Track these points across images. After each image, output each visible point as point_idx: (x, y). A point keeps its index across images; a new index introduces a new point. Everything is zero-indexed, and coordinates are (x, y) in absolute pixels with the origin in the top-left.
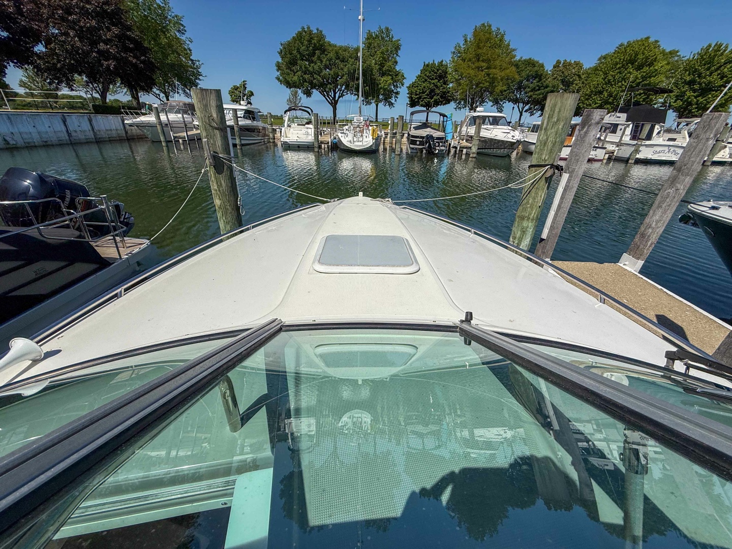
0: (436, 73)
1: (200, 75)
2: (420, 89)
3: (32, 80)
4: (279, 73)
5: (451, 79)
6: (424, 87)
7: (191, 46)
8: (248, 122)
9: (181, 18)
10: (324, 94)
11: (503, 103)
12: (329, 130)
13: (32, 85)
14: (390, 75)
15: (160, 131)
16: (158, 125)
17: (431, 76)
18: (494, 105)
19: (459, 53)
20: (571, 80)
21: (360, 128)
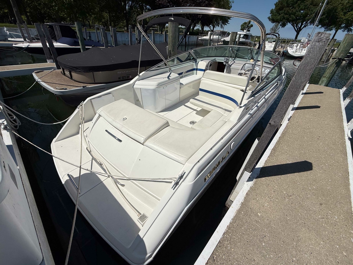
4: (271, 15)
8: (244, 40)
10: (294, 25)
15: (209, 42)
16: (209, 40)
21: (303, 45)
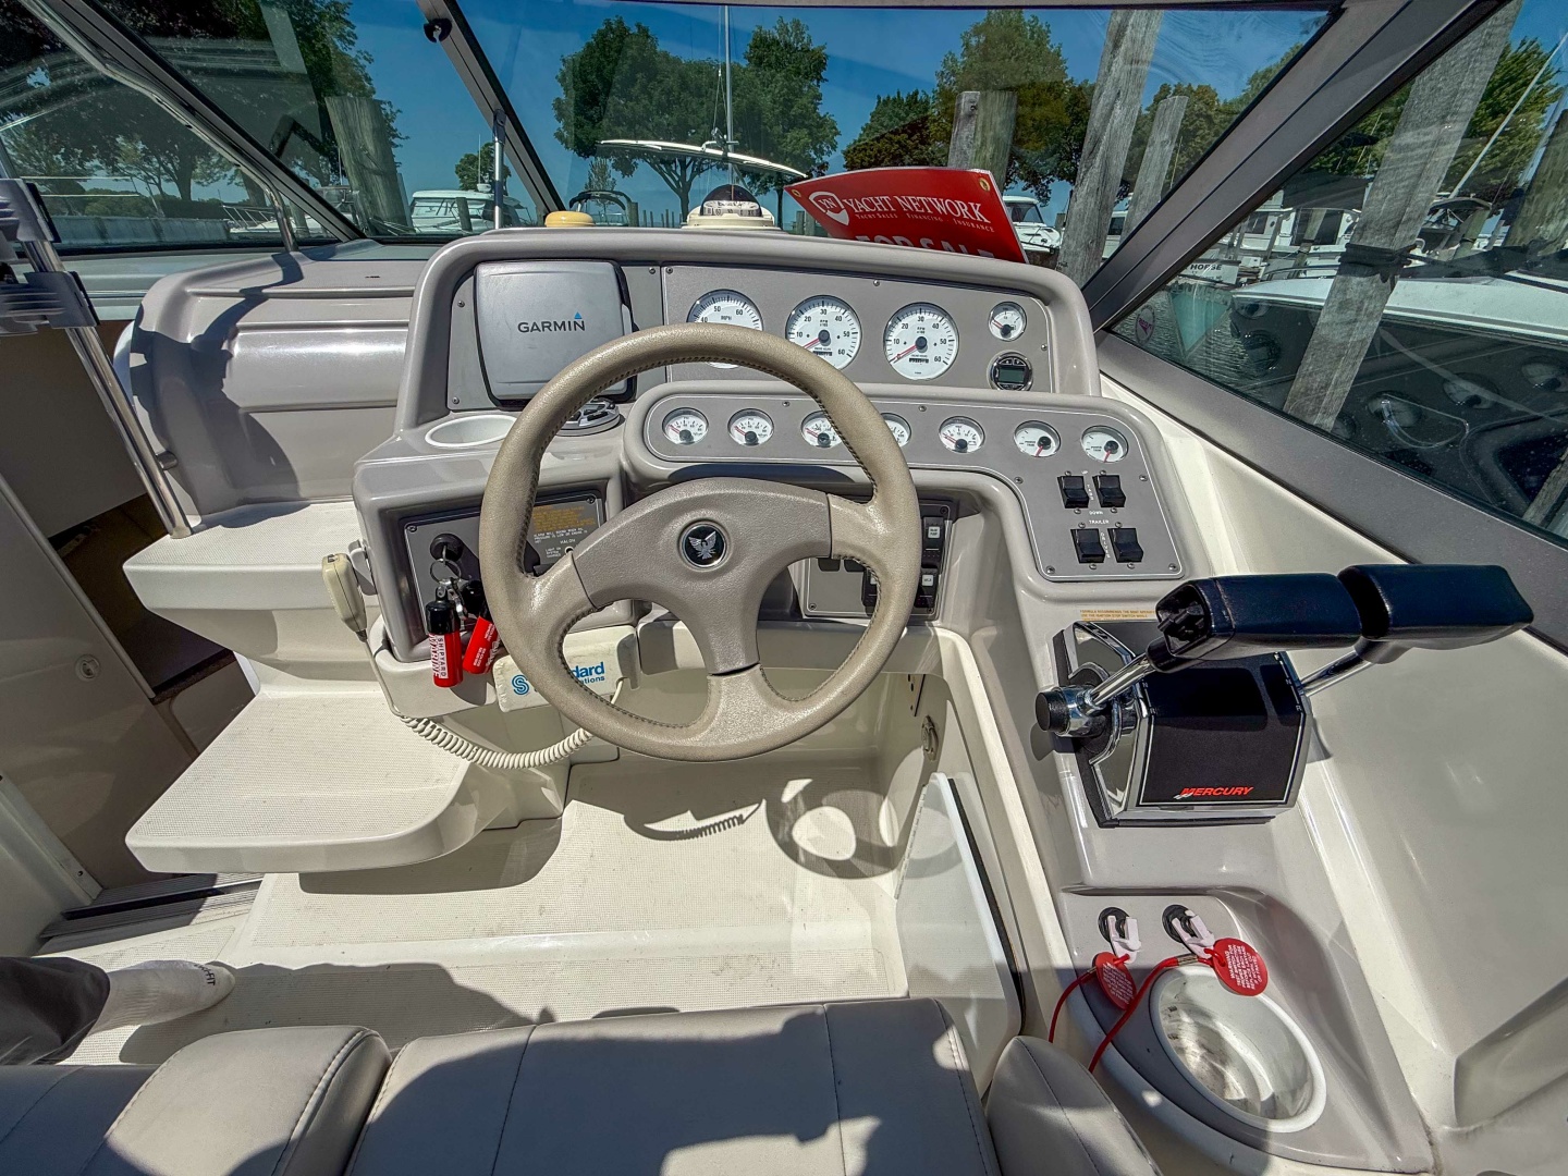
0: (903, 119)
1: (394, 136)
2: (870, 156)
3: (26, 154)
4: (561, 125)
5: (937, 131)
6: (880, 151)
7: (370, 70)
9: (346, 6)
10: (661, 168)
11: (1048, 182)
13: (26, 165)
14: (806, 127)
17: (892, 126)
18: (1029, 186)
19: (954, 73)
20: (1191, 128)
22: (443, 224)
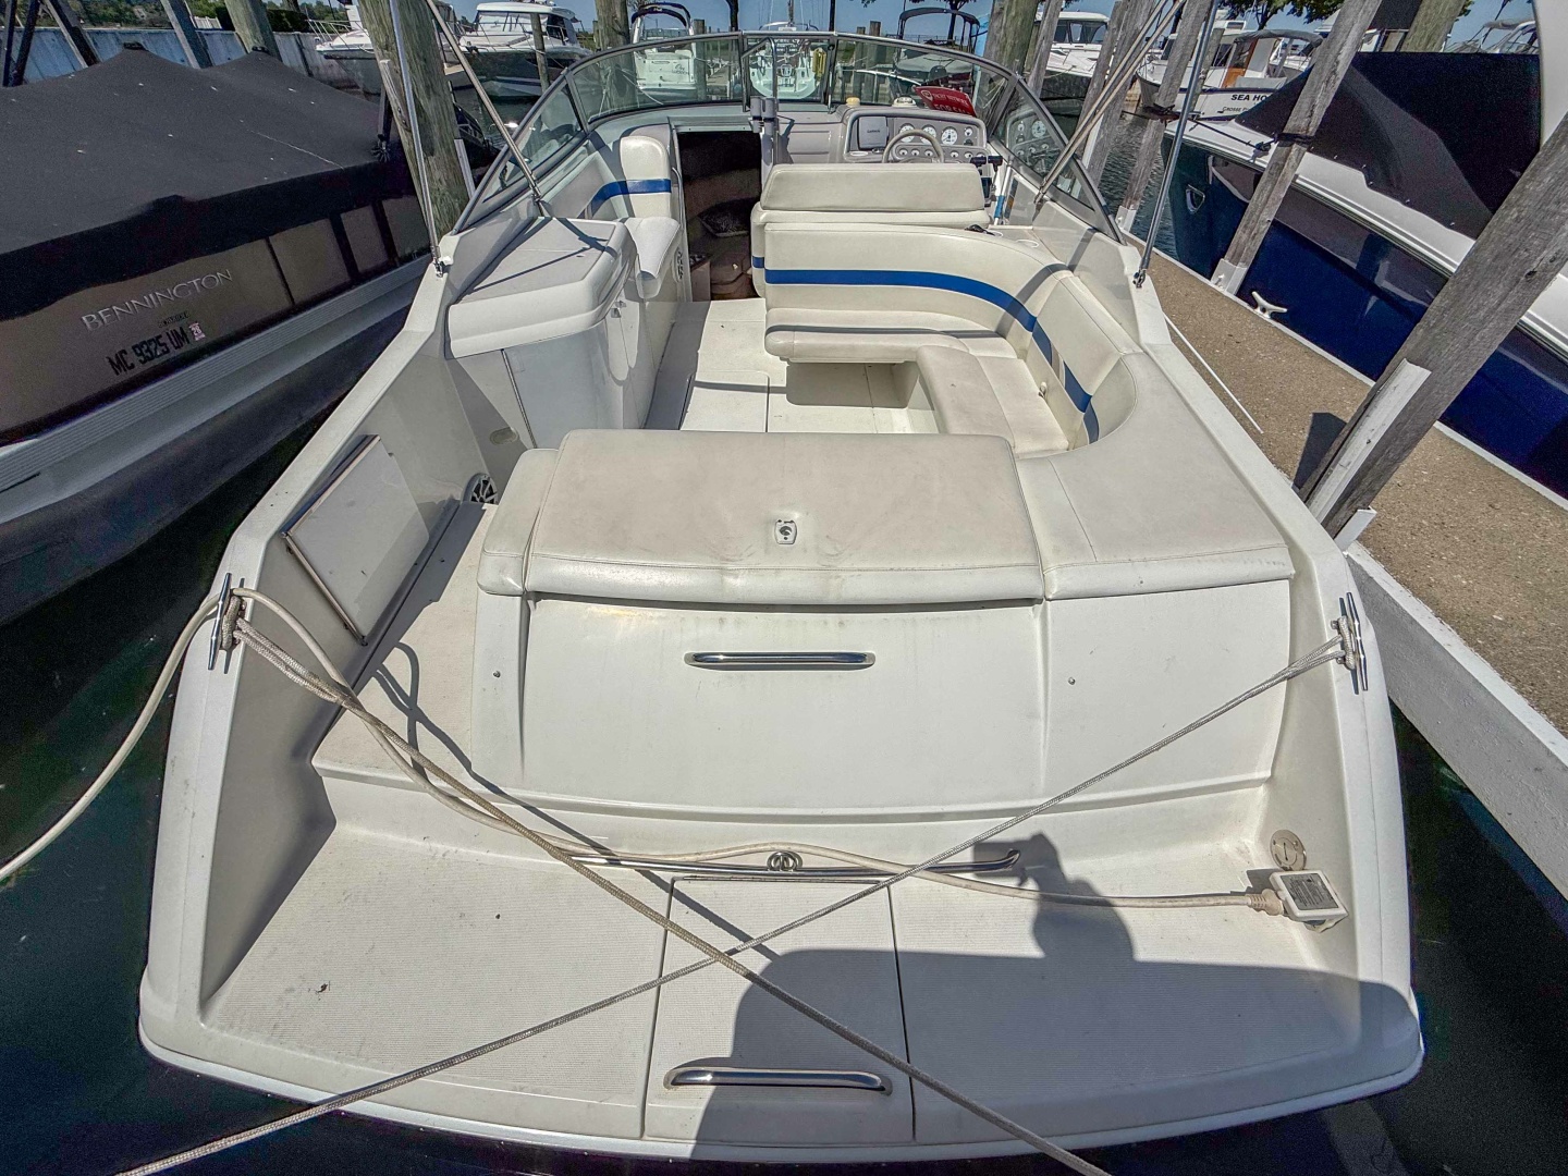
8: (557, 44)
12: (726, 63)
21: (791, 53)
22: (514, 42)
